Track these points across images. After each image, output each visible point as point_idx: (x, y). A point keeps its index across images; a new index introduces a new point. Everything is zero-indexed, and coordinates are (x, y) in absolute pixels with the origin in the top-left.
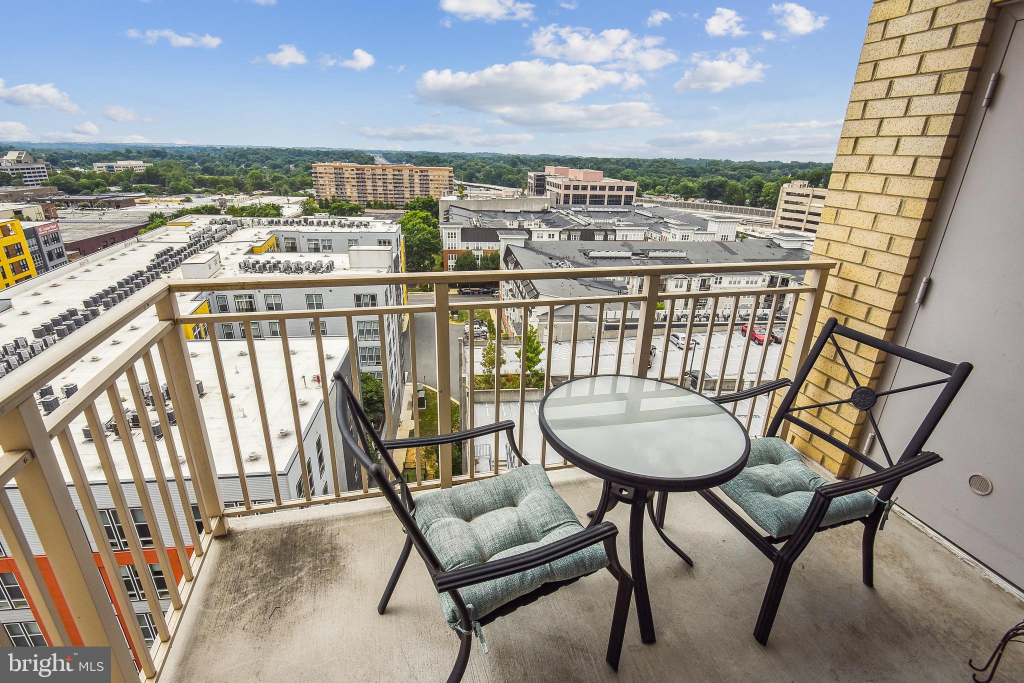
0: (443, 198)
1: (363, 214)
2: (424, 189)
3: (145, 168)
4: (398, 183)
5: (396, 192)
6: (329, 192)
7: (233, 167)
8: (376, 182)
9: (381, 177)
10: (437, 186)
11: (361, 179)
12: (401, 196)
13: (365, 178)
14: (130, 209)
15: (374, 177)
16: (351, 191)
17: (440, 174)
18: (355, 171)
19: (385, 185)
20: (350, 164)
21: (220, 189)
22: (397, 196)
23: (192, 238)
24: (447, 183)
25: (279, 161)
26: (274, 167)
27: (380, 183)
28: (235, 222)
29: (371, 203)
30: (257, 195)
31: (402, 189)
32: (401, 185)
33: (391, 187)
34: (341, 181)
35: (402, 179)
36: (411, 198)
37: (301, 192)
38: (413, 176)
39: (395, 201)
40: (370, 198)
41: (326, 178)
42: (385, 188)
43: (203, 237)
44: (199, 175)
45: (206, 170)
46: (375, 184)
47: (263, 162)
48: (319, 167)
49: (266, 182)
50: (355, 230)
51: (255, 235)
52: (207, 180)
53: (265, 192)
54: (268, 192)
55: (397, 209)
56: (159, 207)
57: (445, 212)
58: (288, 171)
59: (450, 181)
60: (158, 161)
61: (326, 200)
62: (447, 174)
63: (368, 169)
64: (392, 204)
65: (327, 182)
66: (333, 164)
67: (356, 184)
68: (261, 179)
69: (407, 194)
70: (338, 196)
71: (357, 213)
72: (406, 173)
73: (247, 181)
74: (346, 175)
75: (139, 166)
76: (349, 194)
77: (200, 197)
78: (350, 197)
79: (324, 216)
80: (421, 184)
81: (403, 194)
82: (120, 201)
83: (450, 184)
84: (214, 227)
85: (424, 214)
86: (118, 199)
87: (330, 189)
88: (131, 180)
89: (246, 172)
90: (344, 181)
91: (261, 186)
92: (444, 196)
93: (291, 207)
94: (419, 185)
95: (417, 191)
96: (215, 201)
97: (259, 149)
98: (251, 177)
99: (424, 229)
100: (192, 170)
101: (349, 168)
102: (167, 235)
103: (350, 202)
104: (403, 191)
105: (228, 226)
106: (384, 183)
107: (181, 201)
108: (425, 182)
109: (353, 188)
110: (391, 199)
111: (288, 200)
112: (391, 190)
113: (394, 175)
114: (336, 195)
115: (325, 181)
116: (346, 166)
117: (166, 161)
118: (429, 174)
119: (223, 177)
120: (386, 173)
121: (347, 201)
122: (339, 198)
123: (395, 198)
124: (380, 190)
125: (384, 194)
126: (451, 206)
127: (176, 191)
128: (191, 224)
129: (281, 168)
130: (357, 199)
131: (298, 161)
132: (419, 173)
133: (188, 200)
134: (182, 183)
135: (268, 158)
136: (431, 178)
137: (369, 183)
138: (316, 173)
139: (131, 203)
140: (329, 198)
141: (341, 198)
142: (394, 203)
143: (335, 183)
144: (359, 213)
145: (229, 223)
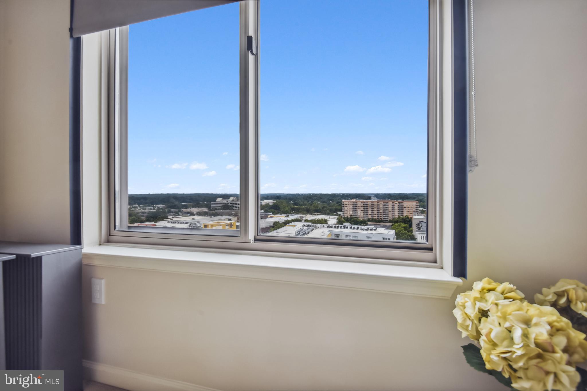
0: (414, 217)
1: (367, 225)
2: (401, 212)
3: (273, 203)
4: (386, 208)
5: (384, 214)
6: (349, 213)
7: (306, 202)
8: (373, 209)
9: (376, 206)
10: (408, 211)
11: (366, 207)
12: (387, 216)
13: (367, 207)
14: (267, 220)
15: (373, 206)
16: (360, 214)
17: (411, 204)
18: (363, 204)
19: (378, 210)
20: (360, 200)
21: (301, 212)
22: (384, 216)
23: (297, 232)
24: (415, 209)
25: (325, 200)
26: (323, 202)
27: (376, 209)
28: (313, 226)
29: (370, 219)
30: (315, 215)
31: (388, 212)
32: (387, 210)
33: (381, 211)
34: (355, 208)
35: (388, 207)
36: (392, 217)
37: (335, 213)
38: (394, 205)
39: (383, 219)
40: (370, 217)
41: (348, 207)
42: (378, 212)
43: (301, 232)
44: (293, 206)
45: (296, 204)
46: (373, 210)
47: (319, 200)
48: (346, 202)
49: (320, 209)
50: (369, 232)
51: (322, 232)
52: (296, 208)
53: (319, 213)
54: (320, 213)
55: (384, 223)
56: (277, 219)
57: (416, 224)
58: (329, 204)
59: (416, 208)
60: (278, 200)
61: (347, 217)
62: (414, 204)
63: (370, 202)
64: (381, 220)
65: (348, 209)
66: (352, 200)
67: (363, 210)
68: (318, 207)
69: (390, 215)
70: (353, 216)
71: (364, 224)
72: (390, 204)
73: (312, 208)
74: (359, 206)
75: (271, 202)
76: (359, 215)
77: (292, 215)
78: (359, 216)
79: (348, 225)
80: (399, 209)
81: (388, 215)
82: (263, 216)
83: (416, 210)
84: (305, 228)
85: (403, 225)
86: (263, 215)
87: (350, 212)
88: (267, 208)
89: (311, 205)
90: (357, 208)
91: (318, 211)
92: (415, 216)
93: (332, 220)
94: (398, 210)
95: (396, 213)
96: (298, 217)
97: (317, 195)
98: (313, 206)
99: (405, 234)
100: (290, 204)
101: (360, 202)
102: (286, 230)
103: (359, 219)
104: (388, 213)
105: (310, 228)
106: (378, 209)
107: (285, 217)
108: (401, 209)
109: (362, 211)
110: (381, 217)
111: (329, 217)
112: (382, 213)
113: (383, 205)
114: (352, 215)
115: (347, 208)
116: (359, 201)
117: (281, 200)
118: (404, 204)
119: (302, 207)
120: (379, 204)
121: (358, 218)
122: (353, 217)
123: (383, 217)
124: (376, 213)
125: (377, 215)
126: (420, 221)
127: (283, 213)
128: (294, 226)
129: (326, 202)
130: (363, 217)
131: (334, 199)
132: (398, 204)
133: (288, 216)
134: (286, 209)
135: (321, 198)
136: (405, 206)
137: (370, 209)
138: (344, 204)
139: (266, 217)
140: (349, 216)
141: (355, 217)
142: (382, 219)
143: (352, 209)
144: (365, 224)
145: (311, 226)
